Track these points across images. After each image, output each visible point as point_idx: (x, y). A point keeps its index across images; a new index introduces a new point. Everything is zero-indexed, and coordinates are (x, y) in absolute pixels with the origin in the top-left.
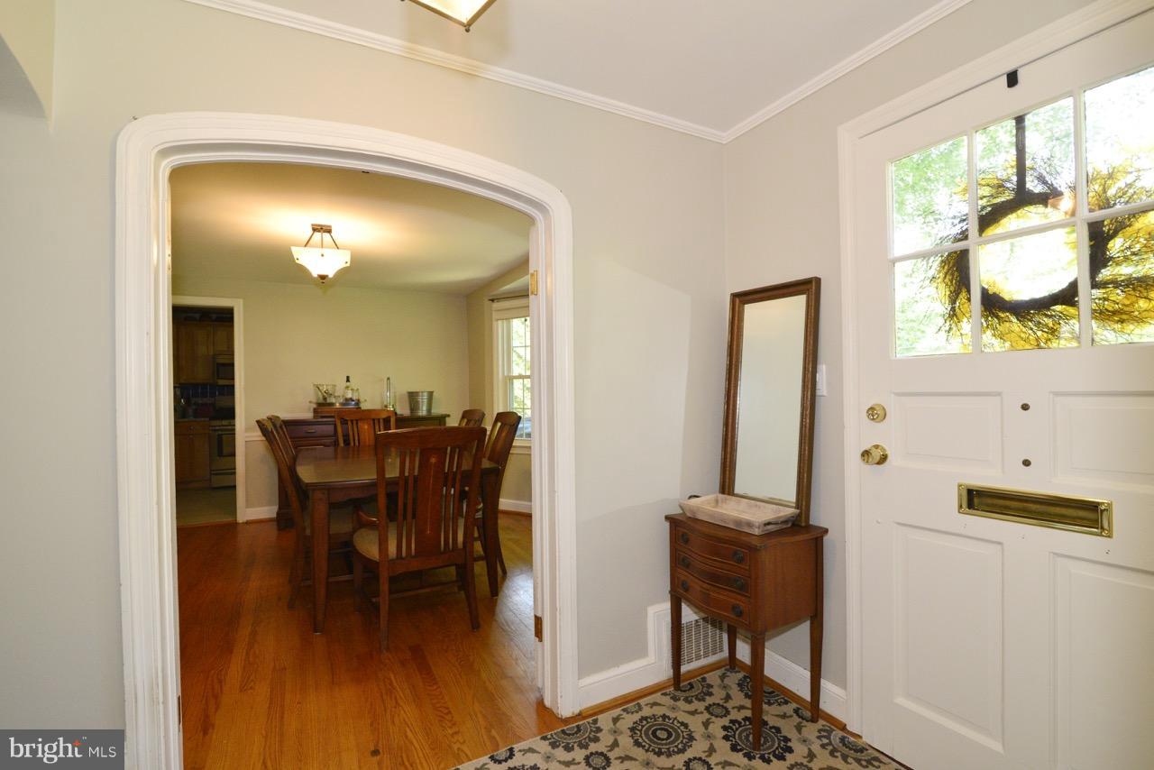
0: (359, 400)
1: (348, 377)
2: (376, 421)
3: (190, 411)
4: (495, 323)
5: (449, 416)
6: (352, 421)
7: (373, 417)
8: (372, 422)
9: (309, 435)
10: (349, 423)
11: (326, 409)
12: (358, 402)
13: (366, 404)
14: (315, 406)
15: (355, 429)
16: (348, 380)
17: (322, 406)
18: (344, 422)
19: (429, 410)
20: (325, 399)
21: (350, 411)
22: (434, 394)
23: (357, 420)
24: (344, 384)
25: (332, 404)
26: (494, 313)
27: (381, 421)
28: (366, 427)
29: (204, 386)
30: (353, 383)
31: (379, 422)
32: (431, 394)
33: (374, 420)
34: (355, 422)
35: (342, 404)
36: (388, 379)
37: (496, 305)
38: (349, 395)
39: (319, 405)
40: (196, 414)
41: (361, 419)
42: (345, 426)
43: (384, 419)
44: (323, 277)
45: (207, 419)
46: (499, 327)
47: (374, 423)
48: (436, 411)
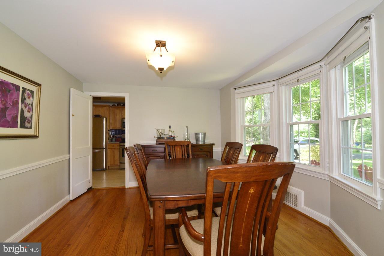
0: (174, 136)
1: (170, 126)
2: (183, 146)
3: (114, 140)
4: (236, 100)
5: (214, 144)
6: (172, 146)
7: (181, 144)
8: (181, 146)
9: (154, 152)
10: (171, 147)
11: (161, 140)
12: (174, 137)
13: (177, 138)
14: (156, 139)
15: (174, 150)
16: (170, 128)
17: (159, 140)
18: (169, 146)
19: (204, 141)
20: (160, 136)
21: (171, 142)
22: (206, 134)
23: (174, 146)
24: (168, 129)
25: (163, 138)
26: (236, 95)
27: (185, 146)
28: (178, 149)
29: (119, 130)
30: (172, 129)
31: (184, 147)
32: (205, 134)
33: (182, 146)
34: (173, 147)
35: (167, 138)
36: (187, 127)
37: (237, 91)
38: (170, 134)
39: (158, 138)
40: (116, 141)
41: (176, 146)
42: (169, 148)
43: (186, 145)
44: (161, 69)
45: (119, 143)
46: (238, 102)
47: (182, 147)
48: (208, 142)
